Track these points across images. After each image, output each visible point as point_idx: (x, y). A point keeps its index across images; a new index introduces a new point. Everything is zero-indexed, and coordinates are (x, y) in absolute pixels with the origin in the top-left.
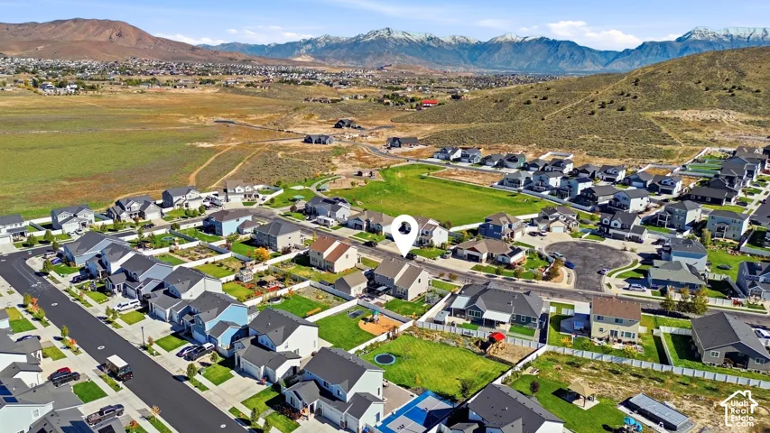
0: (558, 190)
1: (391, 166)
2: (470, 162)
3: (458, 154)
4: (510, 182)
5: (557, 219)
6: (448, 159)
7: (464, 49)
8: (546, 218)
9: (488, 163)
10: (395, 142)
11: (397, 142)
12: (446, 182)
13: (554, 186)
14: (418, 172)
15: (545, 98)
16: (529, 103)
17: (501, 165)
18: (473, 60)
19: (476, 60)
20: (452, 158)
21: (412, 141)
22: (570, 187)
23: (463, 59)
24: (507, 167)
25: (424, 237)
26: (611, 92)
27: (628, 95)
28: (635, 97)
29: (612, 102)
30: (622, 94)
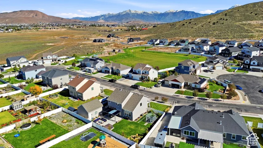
0: (209, 51)
1: (128, 48)
2: (163, 44)
3: (158, 42)
4: (184, 50)
5: (218, 62)
6: (154, 44)
8: (212, 62)
9: (172, 44)
10: (131, 40)
11: (132, 40)
12: (154, 52)
13: (206, 50)
14: (140, 49)
15: (190, 23)
16: (184, 25)
17: (178, 44)
18: (159, 19)
19: (160, 19)
20: (155, 43)
21: (139, 39)
22: (215, 49)
23: (156, 19)
24: (180, 45)
25: (144, 75)
26: (216, 19)
27: (224, 19)
28: (227, 20)
29: (217, 22)
30: (221, 19)
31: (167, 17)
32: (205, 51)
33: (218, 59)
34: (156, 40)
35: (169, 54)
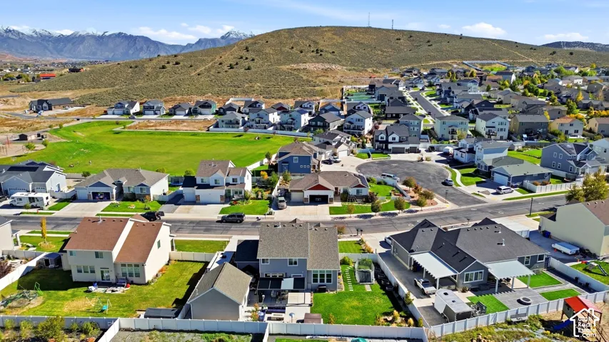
0: (280, 124)
1: (65, 125)
2: (156, 114)
3: (137, 108)
4: (226, 123)
5: (340, 144)
6: (128, 114)
7: (48, 41)
8: (328, 143)
9: (178, 112)
10: (41, 105)
11: (45, 105)
12: (151, 133)
13: (272, 122)
14: (108, 128)
15: (177, 63)
16: (164, 67)
17: (193, 112)
18: (60, 52)
19: (62, 50)
20: (132, 111)
21: (65, 103)
22: (293, 119)
23: (49, 51)
24: (201, 114)
25: (231, 188)
26: (232, 57)
27: (247, 58)
28: (253, 60)
29: (237, 64)
30: (241, 58)
31: (81, 47)
32: (274, 125)
33: (338, 137)
34: (132, 104)
35: (194, 135)
